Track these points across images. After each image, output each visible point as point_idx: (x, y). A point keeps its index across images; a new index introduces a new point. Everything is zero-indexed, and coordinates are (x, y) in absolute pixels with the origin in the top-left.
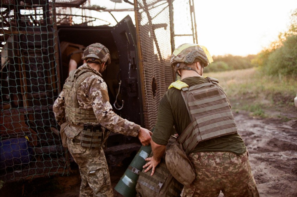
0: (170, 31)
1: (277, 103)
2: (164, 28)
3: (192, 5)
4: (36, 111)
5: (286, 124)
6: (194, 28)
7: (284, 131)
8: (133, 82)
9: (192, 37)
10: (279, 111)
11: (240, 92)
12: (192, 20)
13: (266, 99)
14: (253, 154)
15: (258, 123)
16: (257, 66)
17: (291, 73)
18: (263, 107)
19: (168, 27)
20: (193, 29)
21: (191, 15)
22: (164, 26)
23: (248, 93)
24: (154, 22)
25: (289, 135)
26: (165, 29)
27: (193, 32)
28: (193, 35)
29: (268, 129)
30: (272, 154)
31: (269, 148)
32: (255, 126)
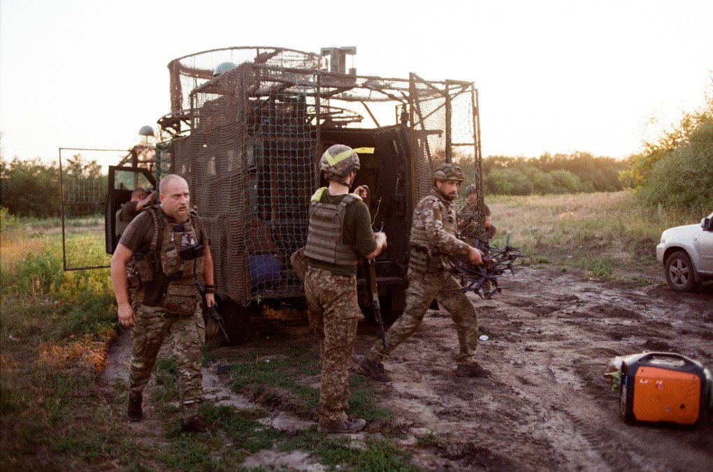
0: (445, 140)
1: (642, 258)
2: (437, 135)
3: (475, 106)
4: (296, 225)
5: (640, 290)
6: (477, 135)
7: (629, 298)
8: (401, 199)
9: (473, 147)
10: (641, 271)
11: (579, 235)
12: (474, 125)
13: (624, 250)
14: (562, 319)
15: (595, 286)
16: (633, 186)
17: (691, 204)
18: (615, 264)
19: (444, 135)
20: (475, 136)
21: (474, 118)
22: (439, 132)
23: (593, 237)
24: (428, 128)
25: (635, 304)
26: (440, 136)
27: (475, 140)
28: (475, 144)
29: (606, 295)
30: (590, 320)
31: (591, 313)
32: (587, 290)
